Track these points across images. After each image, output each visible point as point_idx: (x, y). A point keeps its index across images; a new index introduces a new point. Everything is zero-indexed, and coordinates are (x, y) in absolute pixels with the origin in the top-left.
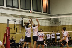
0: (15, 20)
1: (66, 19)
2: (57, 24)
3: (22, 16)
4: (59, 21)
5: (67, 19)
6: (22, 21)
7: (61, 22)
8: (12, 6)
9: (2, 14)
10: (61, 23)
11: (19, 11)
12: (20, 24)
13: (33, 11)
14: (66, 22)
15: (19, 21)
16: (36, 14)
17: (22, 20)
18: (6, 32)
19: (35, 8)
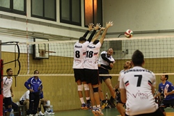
0: (17, 42)
1: (140, 44)
2: (119, 55)
3: (33, 33)
4: (124, 49)
5: (143, 43)
6: (34, 46)
7: (127, 50)
10: (127, 53)
12: (30, 52)
15: (25, 45)
16: (67, 31)
17: (34, 43)
19: (66, 16)
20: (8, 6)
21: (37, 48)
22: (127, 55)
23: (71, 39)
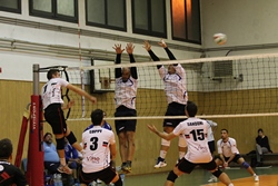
0: (64, 67)
1: (261, 65)
2: (228, 84)
3: (91, 51)
4: (236, 74)
5: (266, 64)
6: (92, 72)
7: (241, 76)
8: (54, 15)
9: (13, 45)
10: (241, 81)
11: (81, 32)
12: (85, 82)
13: (134, 32)
14: (262, 77)
15: (78, 71)
17: (92, 68)
18: (27, 116)
19: (141, 22)
20: (49, 9)
21: (96, 76)
22: (240, 84)
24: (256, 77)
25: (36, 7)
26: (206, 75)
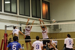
0: (13, 26)
1: (66, 26)
2: (57, 31)
3: (20, 22)
6: (21, 27)
7: (61, 29)
8: (11, 12)
10: (61, 30)
11: (18, 17)
13: (32, 17)
14: (66, 29)
18: (3, 39)
20: (9, 10)
22: (61, 31)
23: (37, 24)
24: (65, 29)
25: (6, 10)
26: (51, 28)
